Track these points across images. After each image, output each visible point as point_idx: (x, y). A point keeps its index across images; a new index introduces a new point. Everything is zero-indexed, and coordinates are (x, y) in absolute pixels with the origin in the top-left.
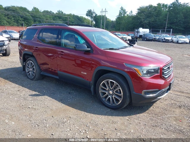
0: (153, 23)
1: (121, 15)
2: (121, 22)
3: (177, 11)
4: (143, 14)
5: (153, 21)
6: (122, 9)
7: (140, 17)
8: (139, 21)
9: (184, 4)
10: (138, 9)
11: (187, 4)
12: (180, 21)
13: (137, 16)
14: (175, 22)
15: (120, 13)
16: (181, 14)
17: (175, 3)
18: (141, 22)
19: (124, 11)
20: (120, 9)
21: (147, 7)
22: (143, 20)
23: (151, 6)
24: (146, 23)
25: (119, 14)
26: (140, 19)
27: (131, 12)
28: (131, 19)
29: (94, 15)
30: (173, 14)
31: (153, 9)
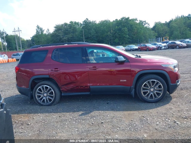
0: (72, 39)
1: (38, 34)
2: (40, 40)
3: (89, 28)
4: (60, 31)
5: (71, 38)
6: (38, 27)
7: (59, 34)
8: (58, 38)
9: (93, 21)
10: (55, 27)
11: (95, 21)
12: (93, 35)
13: (56, 34)
14: (90, 37)
15: (37, 31)
16: (93, 30)
17: (86, 21)
18: (61, 39)
19: (40, 29)
20: (37, 28)
21: (62, 25)
22: (62, 37)
23: (66, 24)
24: (65, 40)
25: (37, 33)
26: (59, 36)
27: (48, 30)
28: (50, 37)
29: (5, 35)
30: (87, 30)
31: (68, 26)
